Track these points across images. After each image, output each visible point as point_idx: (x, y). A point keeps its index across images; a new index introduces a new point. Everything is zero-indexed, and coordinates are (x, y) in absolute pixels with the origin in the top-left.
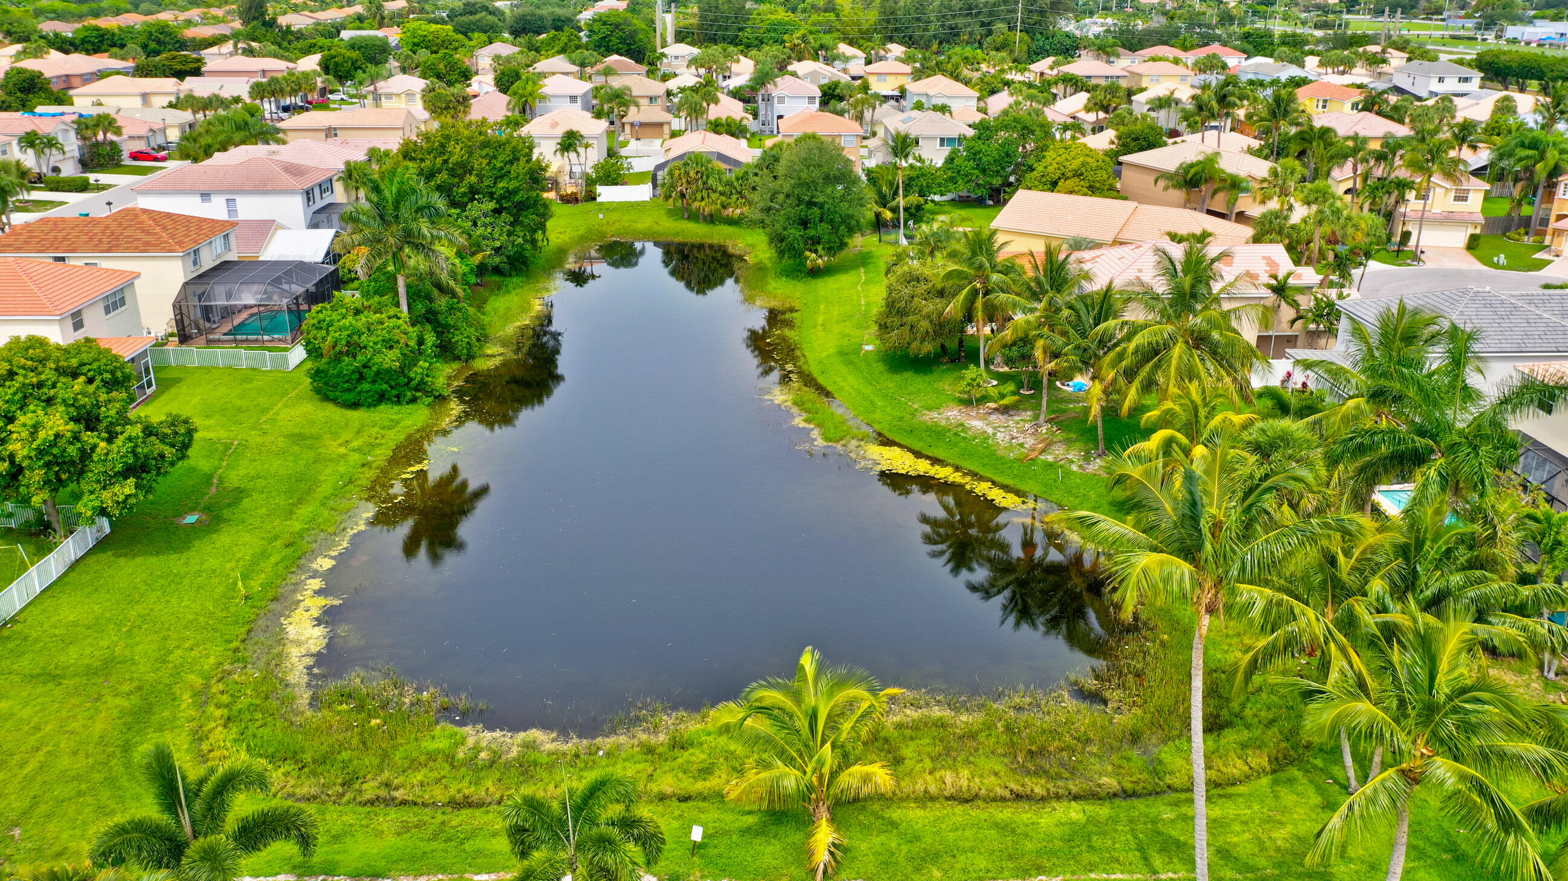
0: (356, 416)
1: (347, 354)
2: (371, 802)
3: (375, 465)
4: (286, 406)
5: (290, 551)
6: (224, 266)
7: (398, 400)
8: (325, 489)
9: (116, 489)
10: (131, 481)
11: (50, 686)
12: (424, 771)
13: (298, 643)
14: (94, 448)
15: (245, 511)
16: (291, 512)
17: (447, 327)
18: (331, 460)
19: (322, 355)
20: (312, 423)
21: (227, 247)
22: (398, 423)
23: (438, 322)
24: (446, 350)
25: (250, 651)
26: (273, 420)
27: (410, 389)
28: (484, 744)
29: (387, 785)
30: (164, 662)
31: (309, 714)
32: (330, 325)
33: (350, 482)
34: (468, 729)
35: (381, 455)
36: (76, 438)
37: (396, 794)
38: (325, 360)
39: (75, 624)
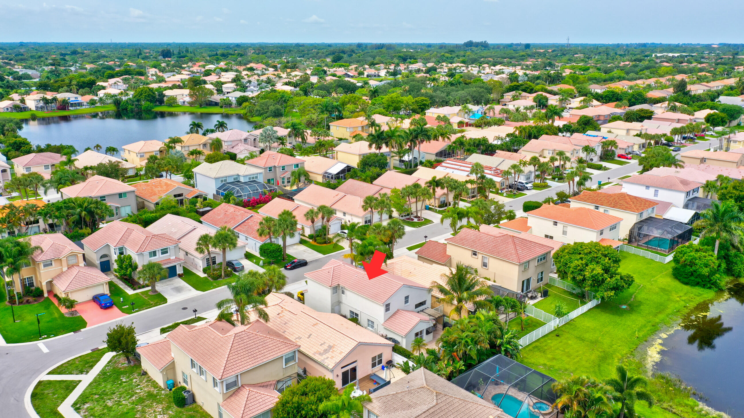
0: (686, 288)
1: (689, 265)
2: (665, 409)
3: (689, 308)
4: (661, 277)
5: (653, 328)
6: (650, 219)
7: (704, 286)
8: (669, 311)
9: (609, 293)
10: (614, 292)
11: (581, 342)
12: (683, 408)
13: (651, 357)
14: (606, 279)
15: (641, 310)
16: (656, 315)
17: (732, 262)
18: (673, 301)
19: (679, 263)
20: (669, 286)
21: (653, 211)
22: (701, 295)
23: (728, 259)
24: (729, 271)
25: (635, 353)
26: (656, 281)
27: (709, 283)
28: (704, 409)
29: (671, 406)
30: (611, 347)
31: (651, 378)
32: (685, 253)
33: (679, 311)
34: (700, 403)
35: (692, 305)
36: (602, 275)
37: (673, 410)
38: (680, 265)
39: (589, 327)
